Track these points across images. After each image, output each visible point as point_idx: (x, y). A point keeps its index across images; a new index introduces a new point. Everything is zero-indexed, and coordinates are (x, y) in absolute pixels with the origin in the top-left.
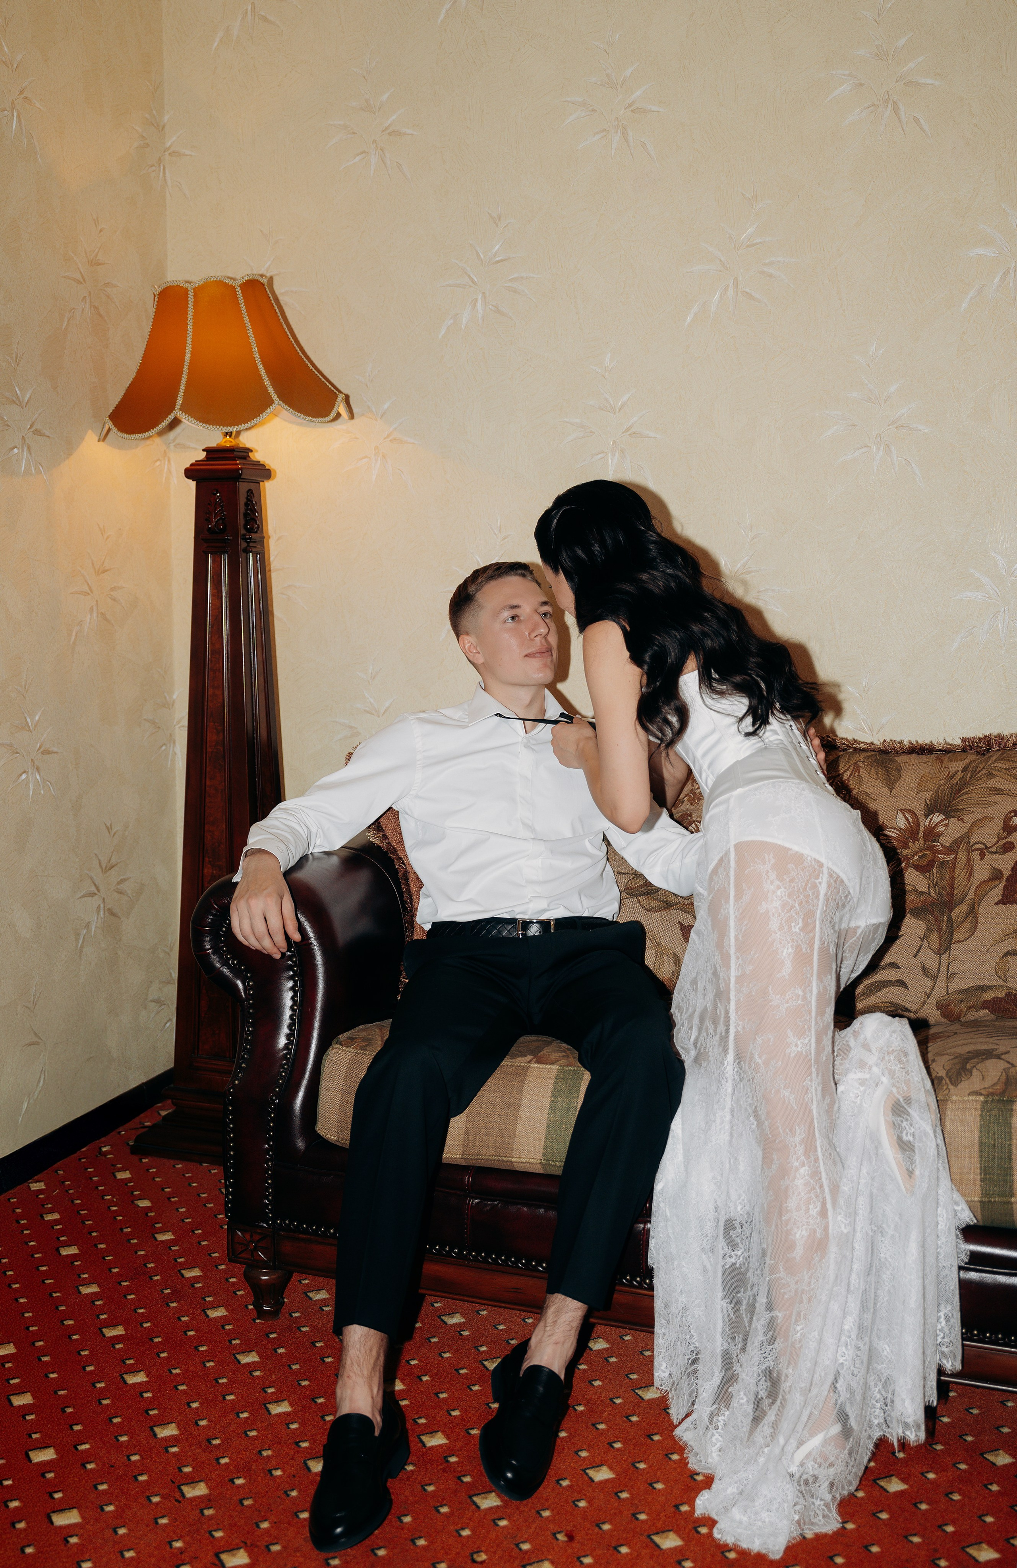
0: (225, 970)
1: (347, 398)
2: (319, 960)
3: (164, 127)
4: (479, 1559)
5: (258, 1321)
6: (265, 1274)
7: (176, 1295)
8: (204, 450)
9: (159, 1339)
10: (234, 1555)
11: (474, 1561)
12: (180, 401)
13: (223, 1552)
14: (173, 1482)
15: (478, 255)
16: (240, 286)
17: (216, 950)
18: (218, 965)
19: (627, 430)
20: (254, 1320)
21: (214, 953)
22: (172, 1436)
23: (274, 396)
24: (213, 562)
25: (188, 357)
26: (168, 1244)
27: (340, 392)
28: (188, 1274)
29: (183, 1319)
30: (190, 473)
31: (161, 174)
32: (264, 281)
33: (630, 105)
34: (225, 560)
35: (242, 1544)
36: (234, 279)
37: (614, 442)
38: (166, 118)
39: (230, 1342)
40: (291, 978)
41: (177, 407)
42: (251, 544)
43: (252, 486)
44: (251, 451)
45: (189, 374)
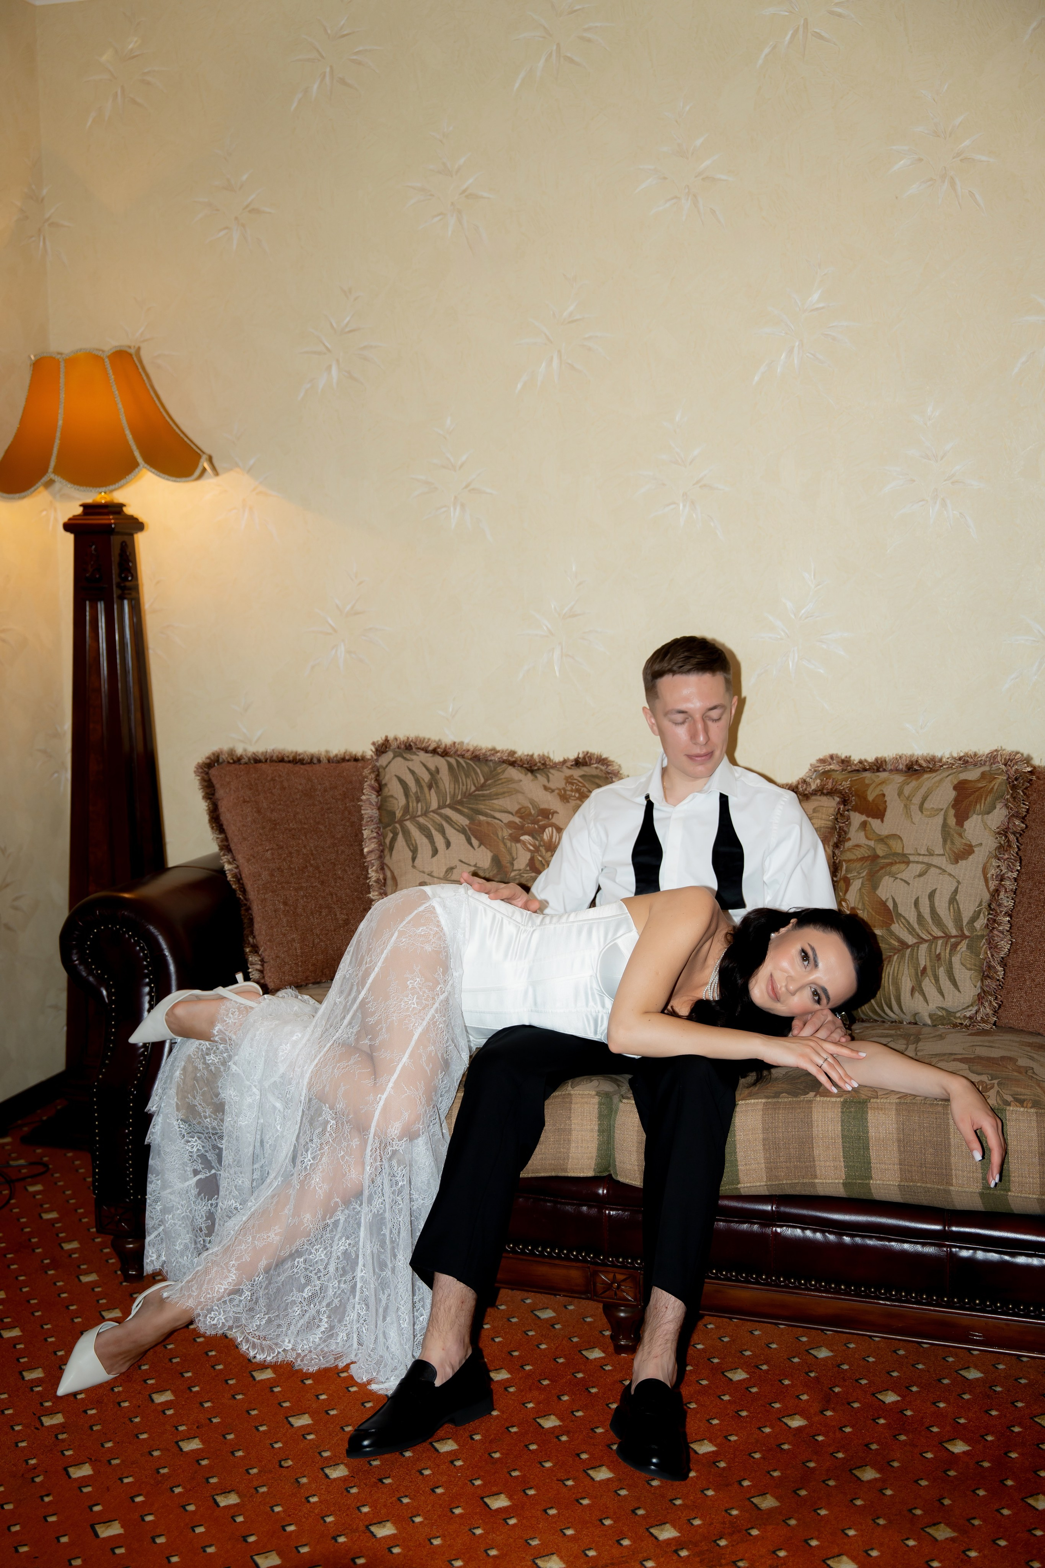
0: (91, 979)
1: (210, 459)
2: (172, 968)
3: (42, 200)
4: (286, 1465)
5: (124, 1284)
6: (130, 1243)
7: (54, 1265)
8: (81, 505)
9: (35, 1301)
10: (80, 1469)
11: (281, 1466)
12: (52, 464)
13: (71, 1466)
14: (34, 1414)
15: (331, 325)
16: (109, 357)
17: (83, 961)
18: (84, 974)
19: (466, 487)
20: (121, 1283)
21: (80, 964)
22: (38, 1378)
23: (140, 460)
24: (91, 607)
25: (60, 423)
26: (52, 1222)
27: (204, 453)
28: (67, 1246)
29: (58, 1284)
30: (67, 527)
31: (41, 244)
32: (132, 351)
33: (464, 191)
34: (101, 606)
35: (88, 1460)
36: (103, 351)
37: (456, 497)
38: (45, 192)
39: (98, 1301)
40: (148, 984)
41: (51, 470)
42: (126, 592)
43: (126, 538)
44: (125, 506)
45: (61, 439)
